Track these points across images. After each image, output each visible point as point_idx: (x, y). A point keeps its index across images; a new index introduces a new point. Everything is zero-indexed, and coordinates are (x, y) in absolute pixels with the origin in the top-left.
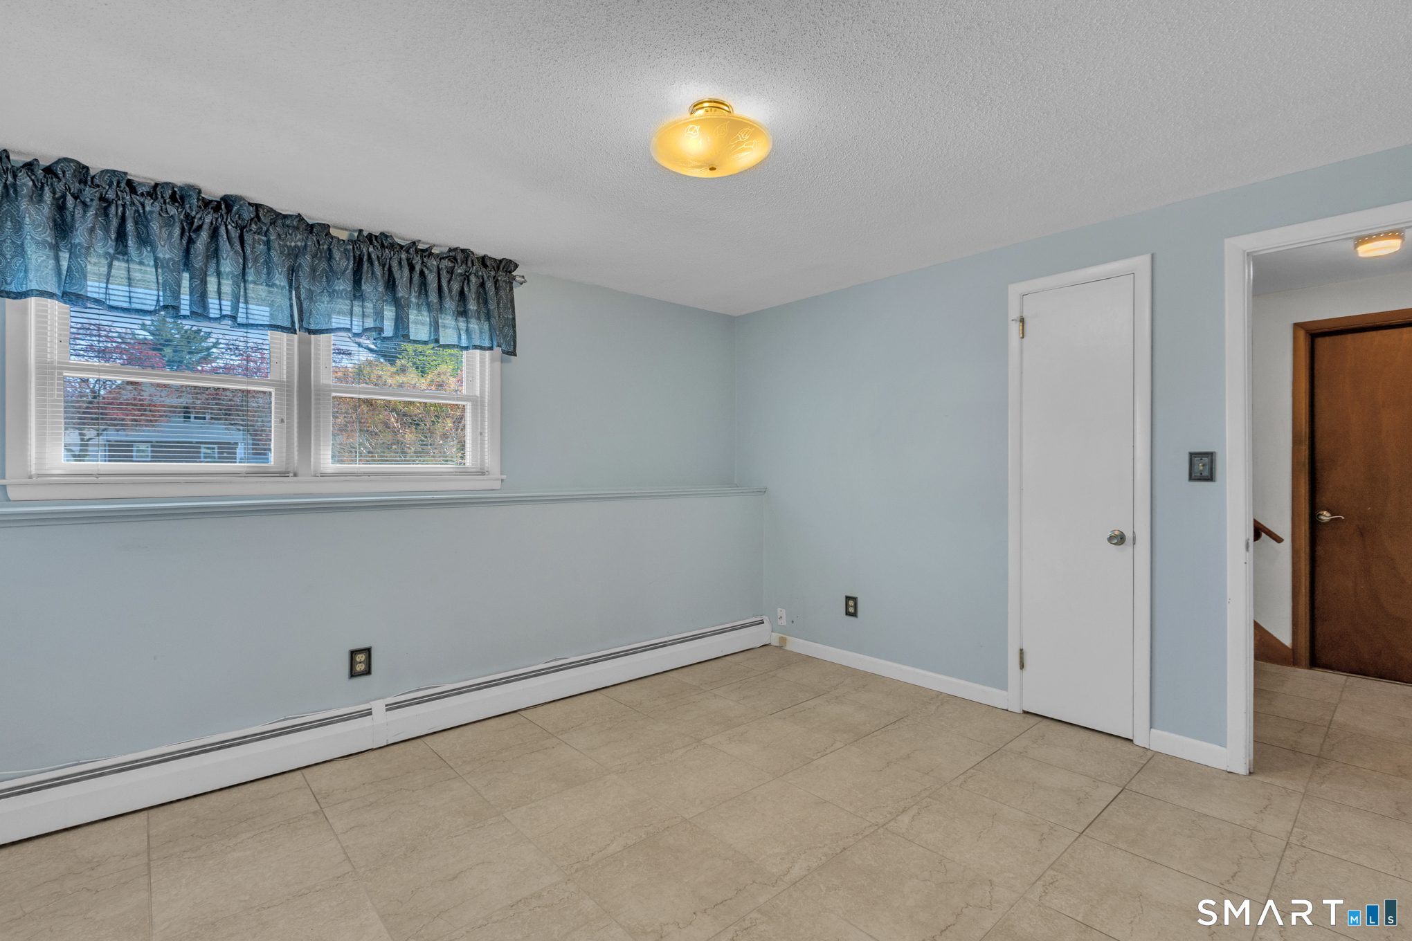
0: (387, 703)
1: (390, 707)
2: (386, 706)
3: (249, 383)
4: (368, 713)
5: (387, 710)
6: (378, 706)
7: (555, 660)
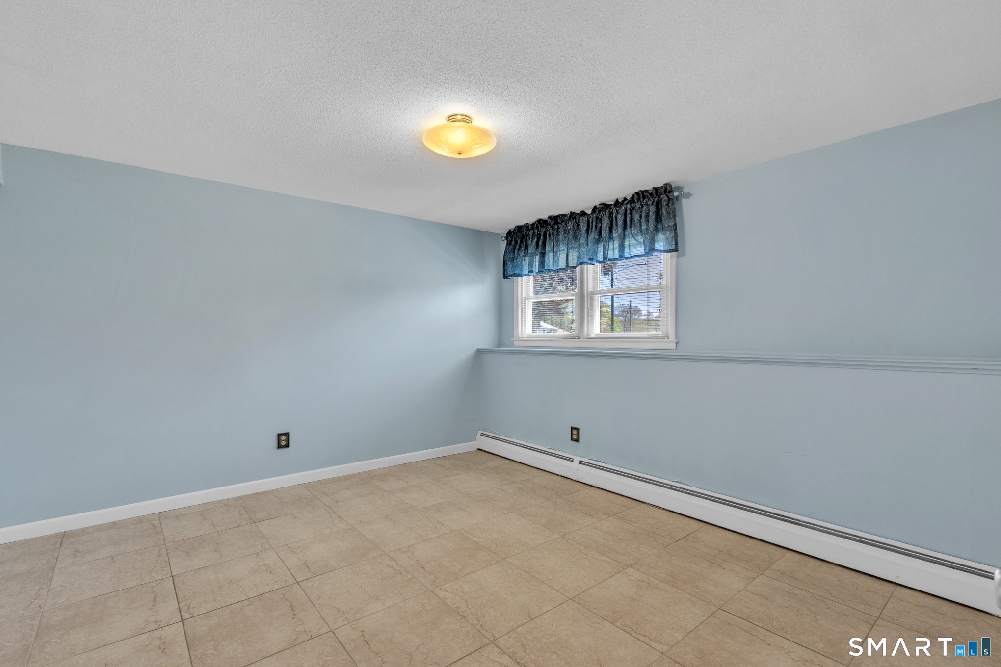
0: (581, 460)
1: (581, 463)
2: (580, 461)
3: (563, 296)
4: (572, 460)
5: (580, 463)
6: (577, 459)
7: (681, 483)
